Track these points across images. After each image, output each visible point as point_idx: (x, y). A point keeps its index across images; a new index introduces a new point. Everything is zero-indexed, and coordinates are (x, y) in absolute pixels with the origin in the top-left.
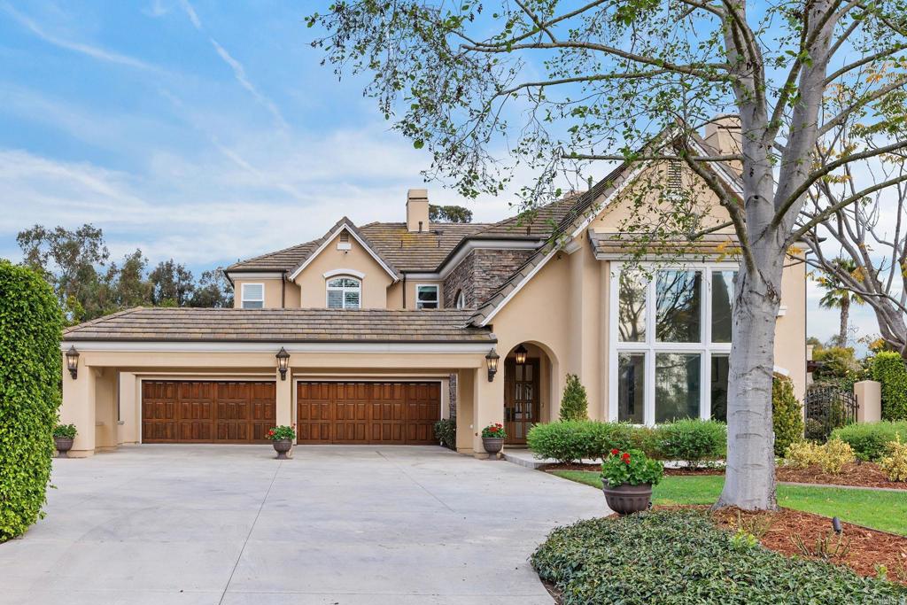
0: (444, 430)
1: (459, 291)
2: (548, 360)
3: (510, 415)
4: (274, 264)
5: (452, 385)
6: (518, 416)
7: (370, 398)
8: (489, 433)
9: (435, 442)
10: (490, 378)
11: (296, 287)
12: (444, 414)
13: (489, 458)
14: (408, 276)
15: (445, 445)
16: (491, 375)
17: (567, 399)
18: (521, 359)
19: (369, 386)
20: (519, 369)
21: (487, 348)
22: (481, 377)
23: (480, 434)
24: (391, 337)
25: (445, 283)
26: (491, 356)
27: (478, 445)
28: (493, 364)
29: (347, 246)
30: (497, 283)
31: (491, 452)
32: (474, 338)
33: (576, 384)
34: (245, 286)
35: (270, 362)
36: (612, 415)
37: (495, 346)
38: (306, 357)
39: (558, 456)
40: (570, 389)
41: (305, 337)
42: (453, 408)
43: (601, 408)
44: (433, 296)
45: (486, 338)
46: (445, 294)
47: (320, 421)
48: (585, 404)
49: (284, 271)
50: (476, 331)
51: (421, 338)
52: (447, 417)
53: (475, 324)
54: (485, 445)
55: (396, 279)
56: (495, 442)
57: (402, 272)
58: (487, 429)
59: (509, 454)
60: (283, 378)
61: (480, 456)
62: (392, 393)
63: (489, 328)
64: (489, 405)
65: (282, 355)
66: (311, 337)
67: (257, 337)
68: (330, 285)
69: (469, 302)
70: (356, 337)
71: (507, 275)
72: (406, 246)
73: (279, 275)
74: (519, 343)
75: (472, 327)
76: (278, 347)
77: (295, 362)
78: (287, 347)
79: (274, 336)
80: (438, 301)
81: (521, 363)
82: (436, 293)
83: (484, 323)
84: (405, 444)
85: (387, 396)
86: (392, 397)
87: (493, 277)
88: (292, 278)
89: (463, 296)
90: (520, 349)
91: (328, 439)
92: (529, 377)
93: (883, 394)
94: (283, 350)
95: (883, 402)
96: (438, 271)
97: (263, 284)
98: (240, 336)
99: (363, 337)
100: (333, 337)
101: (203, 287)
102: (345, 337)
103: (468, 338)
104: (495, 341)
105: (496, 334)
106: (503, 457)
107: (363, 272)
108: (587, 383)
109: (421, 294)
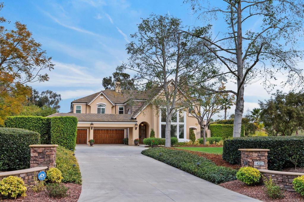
0: (126, 140)
1: (129, 109)
2: (148, 125)
3: (140, 137)
4: (84, 101)
5: (127, 130)
6: (142, 137)
7: (108, 133)
8: (136, 141)
9: (123, 143)
10: (136, 129)
11: (90, 107)
12: (125, 137)
13: (136, 146)
14: (117, 104)
15: (125, 144)
16: (136, 128)
17: (151, 133)
18: (142, 125)
19: (107, 130)
20: (142, 127)
21: (135, 123)
22: (134, 129)
23: (134, 141)
24: (115, 121)
25: (125, 106)
26: (136, 125)
27: (133, 143)
28: (137, 126)
29: (102, 97)
30: (137, 108)
31: (136, 144)
32: (132, 121)
33: (153, 130)
34: (77, 106)
35: (89, 126)
36: (160, 137)
37: (137, 123)
38: (97, 125)
39: (149, 144)
40: (152, 131)
41: (97, 120)
42: (127, 135)
43: (158, 135)
44: (122, 109)
45: (135, 121)
46: (125, 109)
48: (155, 134)
49: (86, 103)
50: (133, 119)
51: (121, 121)
52: (126, 138)
53: (133, 118)
54: (135, 143)
55: (114, 105)
56: (137, 142)
57: (115, 103)
58: (135, 140)
59: (140, 145)
60: (92, 129)
61: (134, 145)
62: (113, 132)
63: (136, 119)
64: (136, 135)
65: (92, 124)
66: (98, 120)
67: (86, 120)
68: (98, 106)
69: (131, 112)
70: (108, 120)
71: (139, 107)
72: (116, 96)
73: (85, 103)
74: (142, 122)
75: (132, 118)
76: (91, 122)
77: (95, 126)
78: (93, 122)
79: (90, 120)
80: (123, 110)
81: (142, 126)
82: (123, 108)
83: (135, 118)
84: (116, 144)
85: (112, 133)
86: (113, 133)
87: (136, 107)
88: (89, 104)
89: (130, 110)
90: (142, 123)
92: (144, 129)
93: (211, 132)
94: (92, 123)
95: (211, 134)
96: (123, 104)
97: (81, 106)
98: (82, 120)
99: (109, 121)
100: (103, 120)
101: (42, 96)
102: (105, 120)
103: (131, 121)
104: (137, 122)
105: (137, 120)
106: (138, 146)
107: (105, 103)
108: (155, 130)
109: (119, 108)
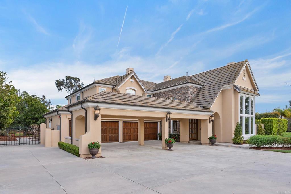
21: (211, 114)
28: (212, 118)
31: (212, 144)
34: (100, 89)
47: (128, 134)
49: (112, 86)
54: (210, 141)
55: (146, 92)
60: (167, 121)
61: (208, 144)
75: (204, 108)
91: (131, 140)
96: (153, 91)
97: (106, 89)
104: (213, 112)
107: (136, 88)
